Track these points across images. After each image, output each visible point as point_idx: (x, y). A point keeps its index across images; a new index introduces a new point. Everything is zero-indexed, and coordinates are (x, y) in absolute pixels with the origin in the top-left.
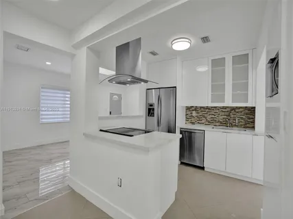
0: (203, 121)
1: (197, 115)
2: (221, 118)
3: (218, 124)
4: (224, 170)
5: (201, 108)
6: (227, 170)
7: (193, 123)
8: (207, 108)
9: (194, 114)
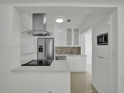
0: (63, 53)
1: (60, 50)
2: (69, 51)
3: (68, 53)
4: (73, 70)
5: (62, 47)
6: (74, 70)
7: (59, 54)
8: (64, 47)
9: (59, 50)
